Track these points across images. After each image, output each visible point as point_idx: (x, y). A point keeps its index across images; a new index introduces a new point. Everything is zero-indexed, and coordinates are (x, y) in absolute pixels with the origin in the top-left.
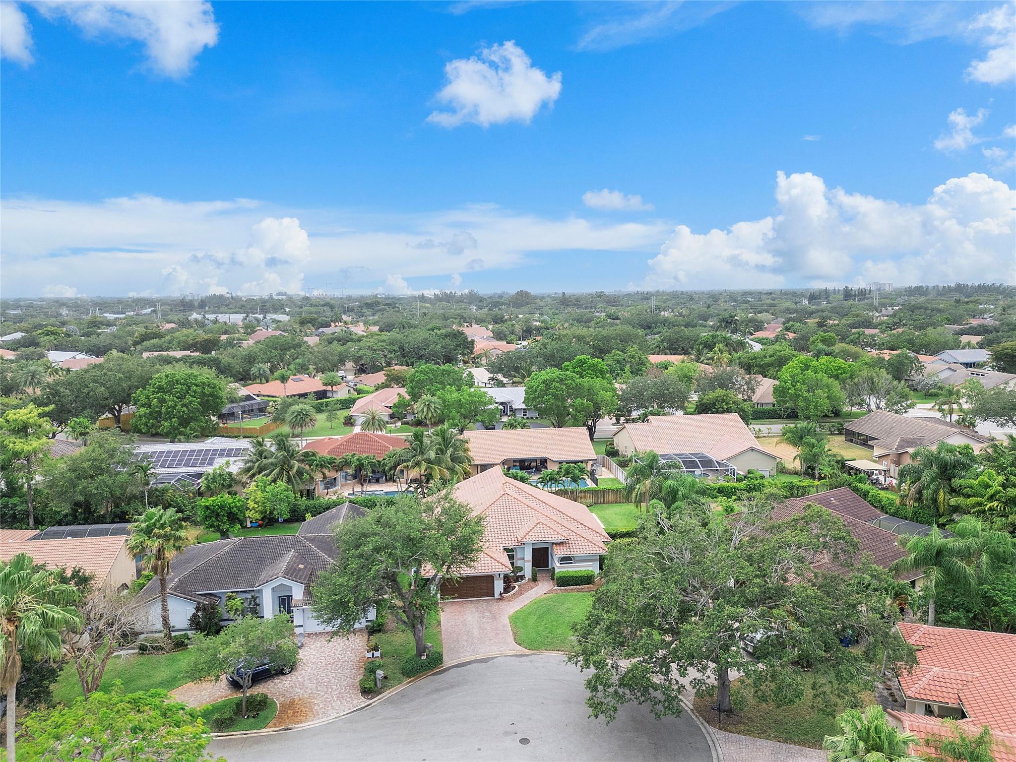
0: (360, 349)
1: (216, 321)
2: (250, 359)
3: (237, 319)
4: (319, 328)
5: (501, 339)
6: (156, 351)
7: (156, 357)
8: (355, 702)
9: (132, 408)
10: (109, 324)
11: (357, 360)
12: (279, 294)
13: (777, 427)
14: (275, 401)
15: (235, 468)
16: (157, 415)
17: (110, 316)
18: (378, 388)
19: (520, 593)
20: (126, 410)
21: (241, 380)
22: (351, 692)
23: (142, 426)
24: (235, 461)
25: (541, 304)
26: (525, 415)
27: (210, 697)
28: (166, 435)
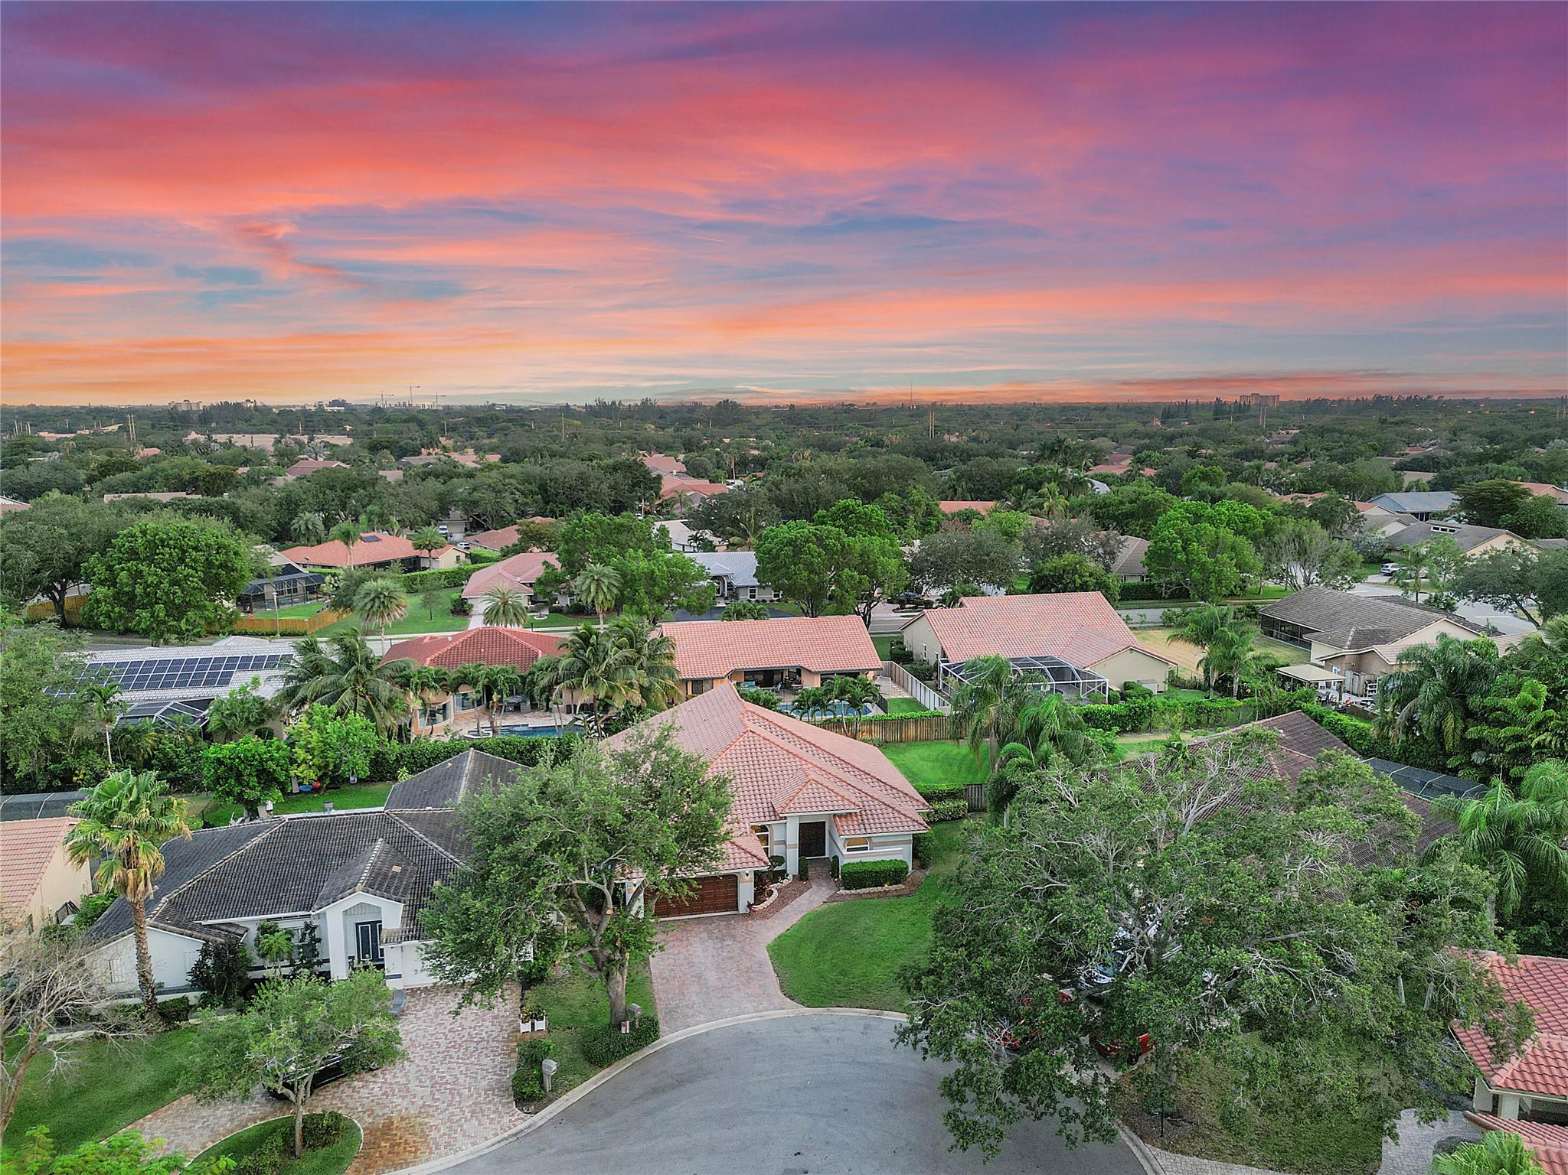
0: (475, 489)
1: (229, 445)
2: (290, 506)
3: (265, 442)
4: (401, 458)
5: (699, 476)
6: (127, 492)
7: (125, 502)
8: (506, 1119)
9: (85, 588)
10: (46, 448)
11: (470, 505)
12: (334, 403)
13: (1154, 614)
14: (334, 575)
15: (269, 688)
16: (129, 601)
17: (49, 436)
18: (508, 552)
19: (783, 901)
20: (73, 592)
21: (274, 540)
22: (497, 1099)
23: (101, 619)
24: (269, 679)
25: (758, 422)
26: (753, 596)
27: (232, 1120)
28: (146, 633)
